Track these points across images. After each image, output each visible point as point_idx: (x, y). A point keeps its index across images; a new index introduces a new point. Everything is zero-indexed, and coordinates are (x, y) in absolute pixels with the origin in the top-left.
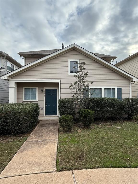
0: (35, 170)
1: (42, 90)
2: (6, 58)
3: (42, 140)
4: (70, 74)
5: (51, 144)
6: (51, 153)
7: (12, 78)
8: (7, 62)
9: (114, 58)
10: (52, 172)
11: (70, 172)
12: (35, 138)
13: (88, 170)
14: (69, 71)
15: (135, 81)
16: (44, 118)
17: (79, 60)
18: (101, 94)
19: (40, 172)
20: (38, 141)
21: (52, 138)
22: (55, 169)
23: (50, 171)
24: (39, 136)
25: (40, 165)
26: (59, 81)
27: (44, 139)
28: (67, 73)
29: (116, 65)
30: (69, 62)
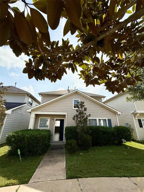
0: (52, 178)
1: (53, 120)
2: (29, 96)
3: (54, 160)
4: (73, 108)
5: (60, 162)
6: (61, 168)
7: (33, 111)
8: (29, 99)
9: (104, 97)
10: (64, 179)
11: (76, 179)
12: (49, 158)
13: (88, 178)
14: (73, 107)
15: (119, 114)
16: (53, 143)
17: (80, 99)
18: (97, 123)
19: (56, 179)
20: (51, 160)
21: (61, 159)
22: (66, 177)
23: (63, 179)
24: (51, 157)
25: (55, 175)
26: (66, 114)
27: (55, 159)
28: (72, 108)
29: (104, 103)
30: (73, 101)
